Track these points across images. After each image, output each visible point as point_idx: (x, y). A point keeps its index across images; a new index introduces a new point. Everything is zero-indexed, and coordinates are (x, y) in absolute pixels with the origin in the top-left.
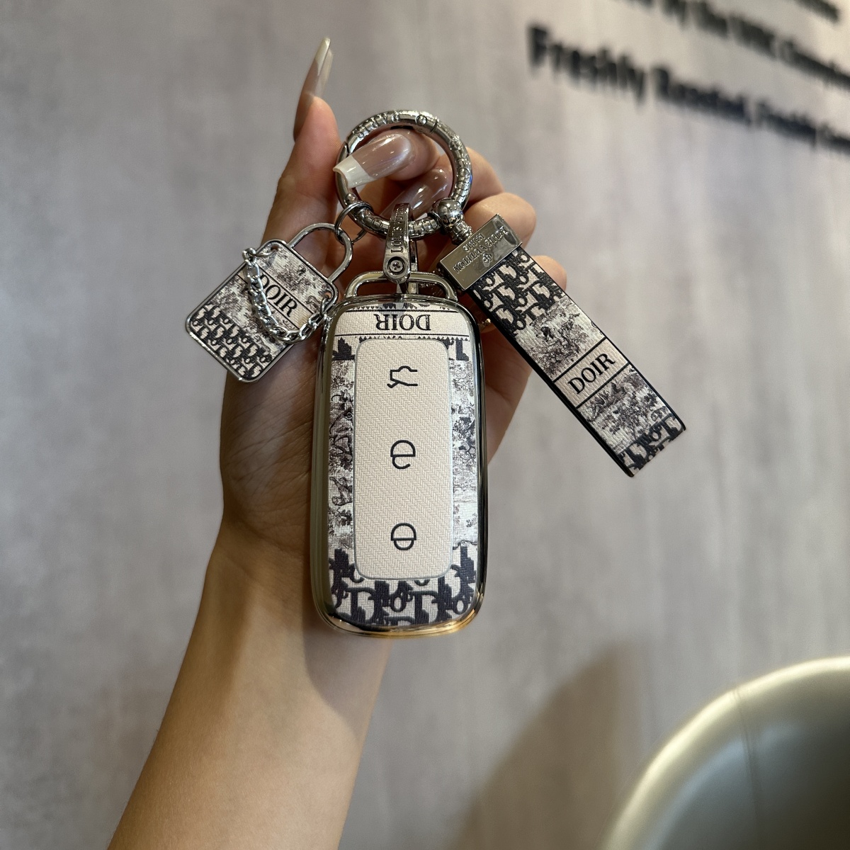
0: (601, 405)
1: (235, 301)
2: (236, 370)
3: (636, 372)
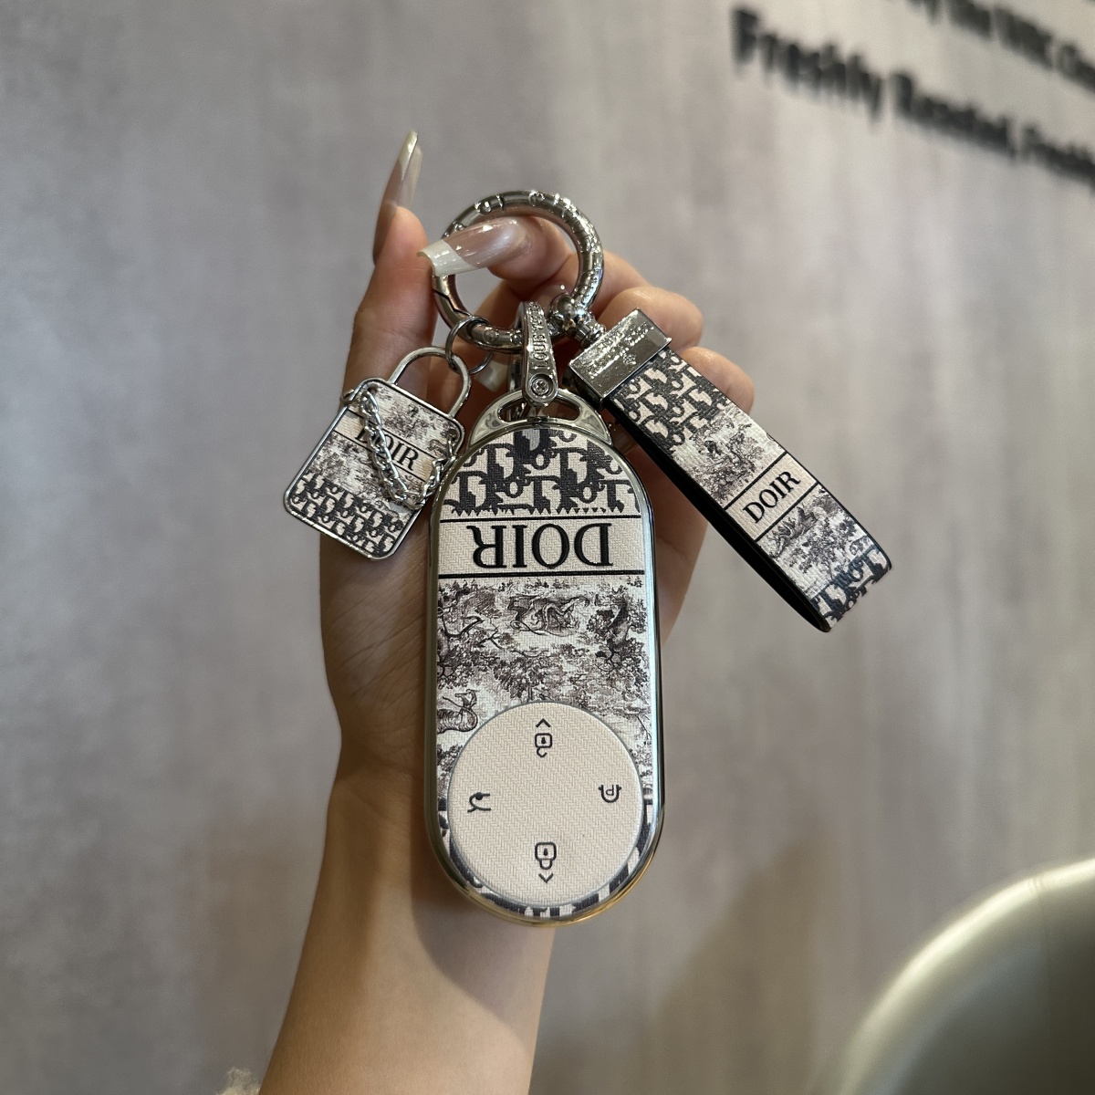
0: (787, 536)
1: (340, 463)
2: (363, 548)
3: (826, 493)
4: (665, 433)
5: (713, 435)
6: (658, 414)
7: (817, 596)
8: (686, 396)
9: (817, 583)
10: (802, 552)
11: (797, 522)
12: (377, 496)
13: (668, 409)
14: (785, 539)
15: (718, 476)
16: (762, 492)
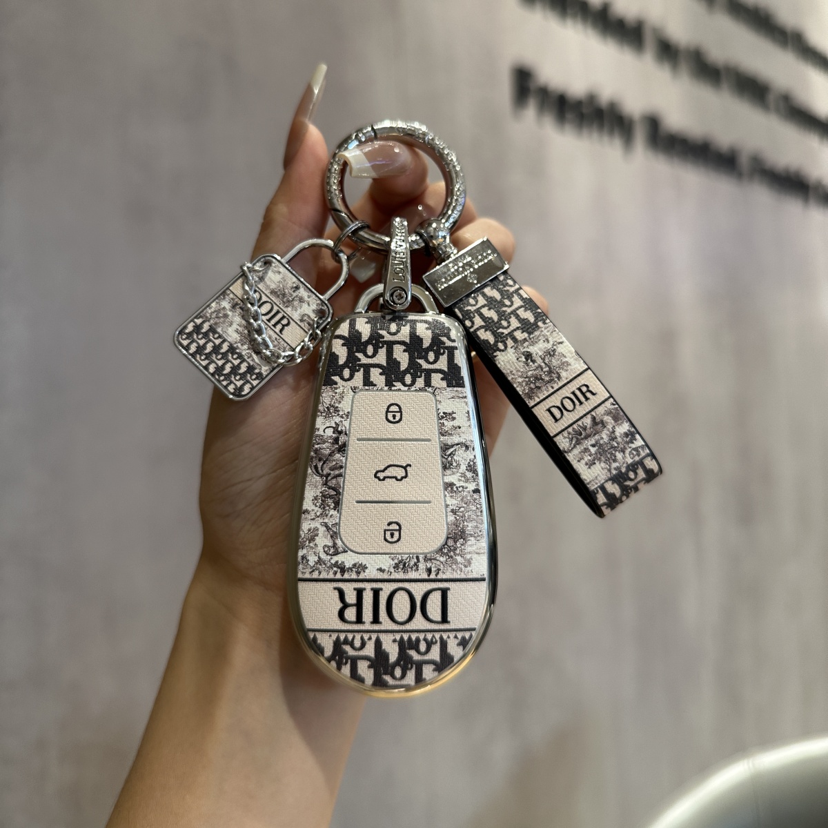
0: (579, 436)
1: (226, 316)
2: (226, 387)
3: (617, 406)
4: (492, 340)
5: (531, 347)
6: (489, 325)
7: (596, 489)
8: (514, 312)
9: (598, 478)
10: (590, 451)
11: (588, 427)
12: (249, 349)
13: (498, 322)
14: (577, 439)
15: (529, 381)
16: (564, 398)
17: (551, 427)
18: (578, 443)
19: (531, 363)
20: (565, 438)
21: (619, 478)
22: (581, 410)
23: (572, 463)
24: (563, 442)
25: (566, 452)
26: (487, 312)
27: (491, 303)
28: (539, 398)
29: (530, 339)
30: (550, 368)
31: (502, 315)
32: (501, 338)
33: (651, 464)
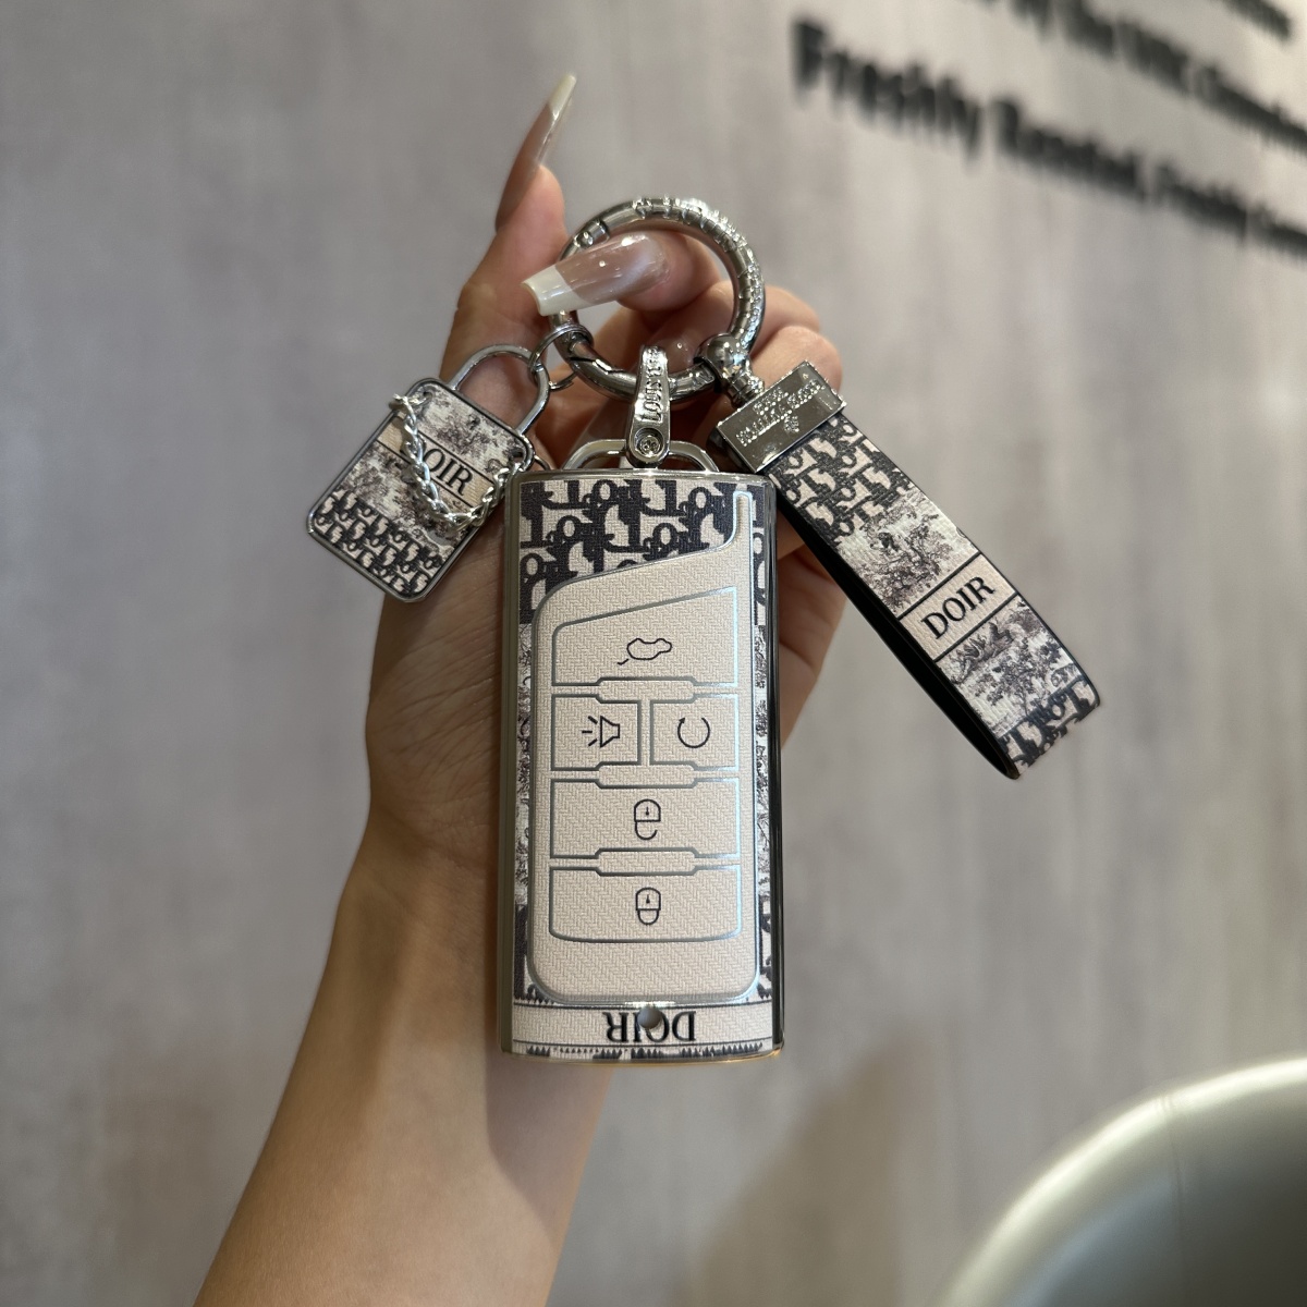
0: (974, 658)
1: (378, 480)
3: (1027, 608)
4: (829, 518)
5: (890, 526)
6: (823, 496)
7: (1006, 735)
8: (859, 475)
9: (1008, 718)
10: (992, 678)
11: (988, 641)
12: (417, 524)
13: (835, 491)
14: (972, 661)
15: (893, 577)
16: (946, 601)
17: (932, 647)
18: (974, 667)
19: (893, 551)
20: (954, 661)
21: (1039, 717)
22: (974, 618)
23: (967, 699)
24: (951, 668)
25: (956, 683)
26: (819, 476)
27: (823, 462)
28: (909, 602)
29: (887, 514)
30: (922, 557)
31: (843, 481)
32: (844, 515)
33: (1084, 692)
